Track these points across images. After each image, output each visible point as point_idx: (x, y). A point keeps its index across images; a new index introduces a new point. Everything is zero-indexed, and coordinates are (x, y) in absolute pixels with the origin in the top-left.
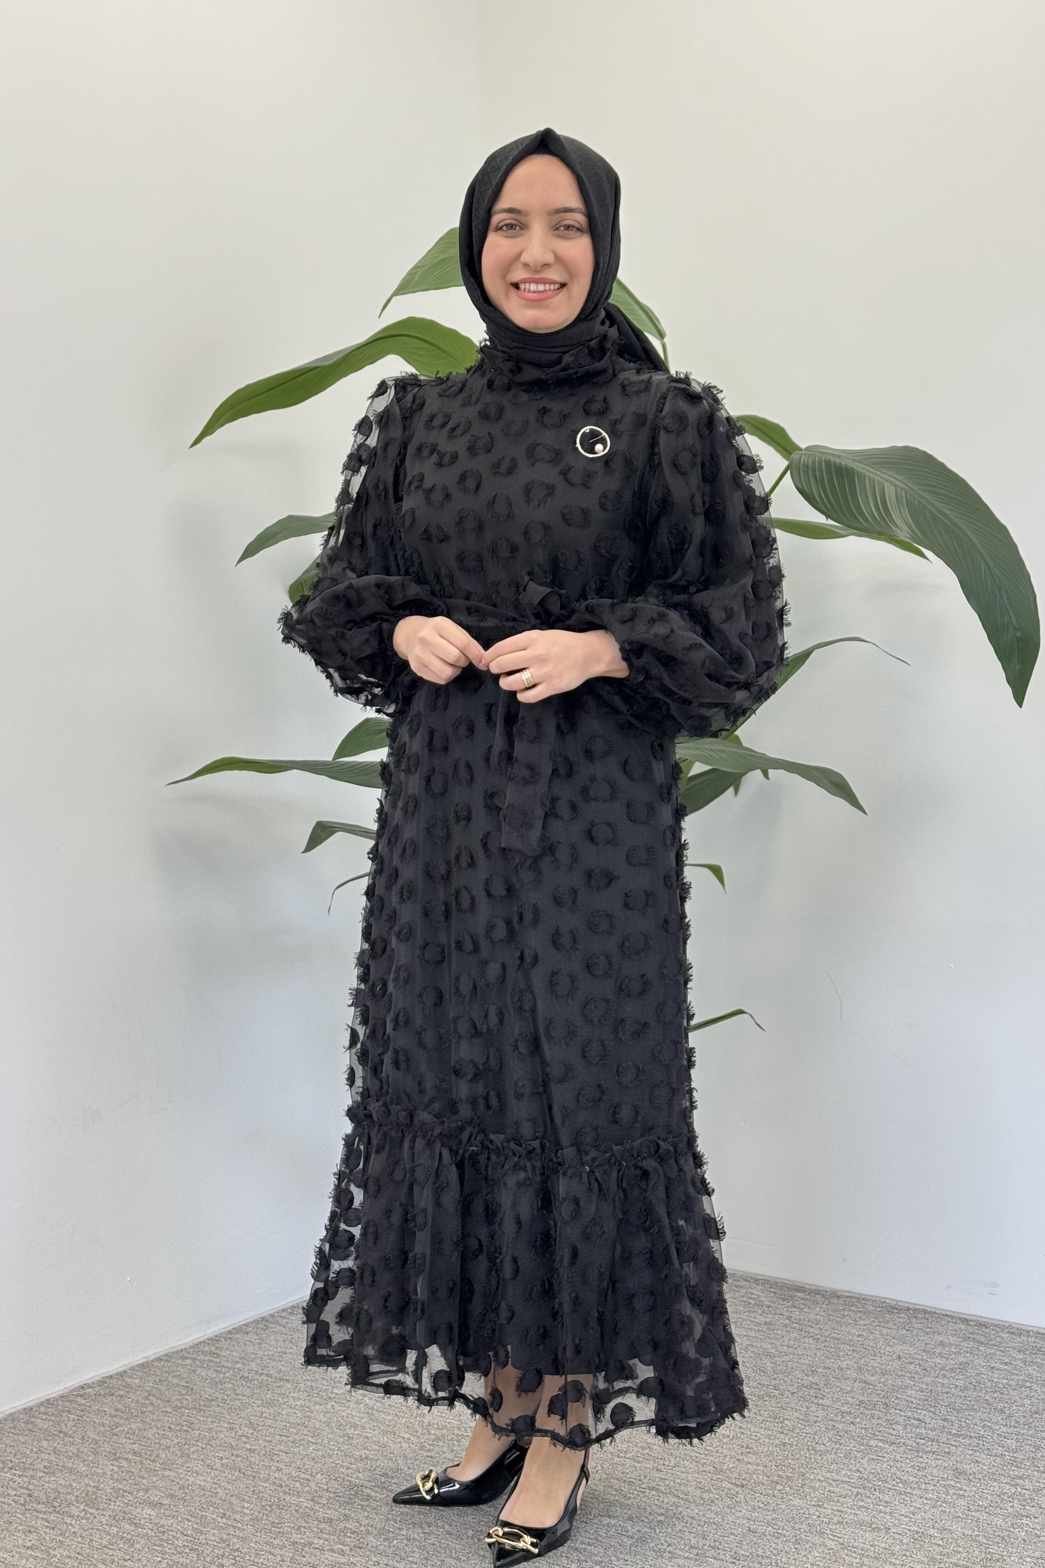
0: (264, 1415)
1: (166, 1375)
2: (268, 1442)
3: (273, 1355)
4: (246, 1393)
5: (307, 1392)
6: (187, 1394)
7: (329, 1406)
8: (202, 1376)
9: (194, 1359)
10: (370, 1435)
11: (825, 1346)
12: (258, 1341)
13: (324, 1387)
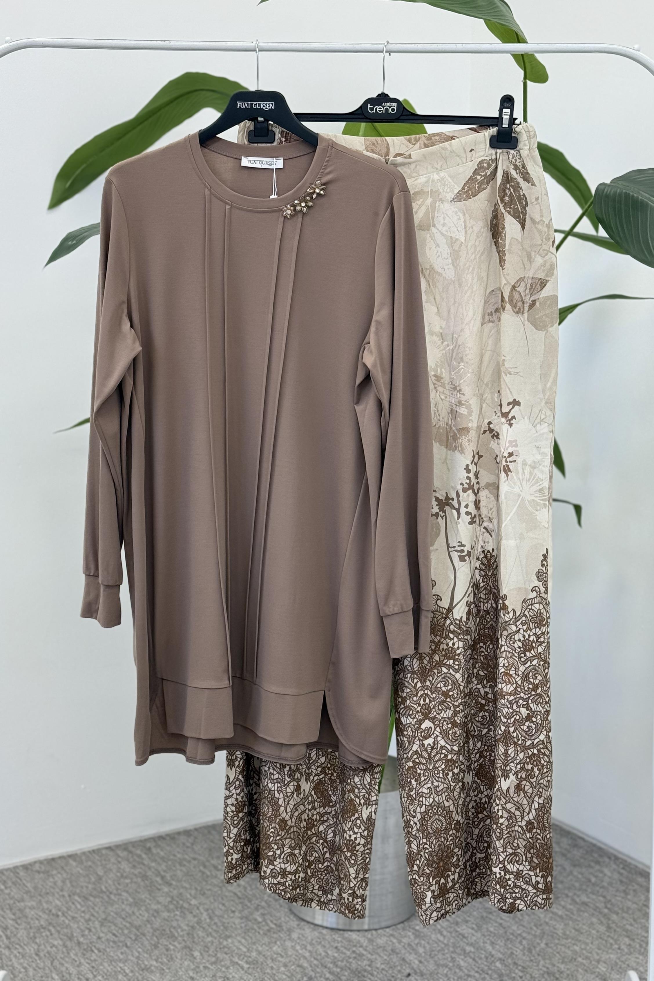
0: (124, 913)
1: (99, 863)
2: (99, 938)
3: (185, 859)
4: (131, 891)
5: (172, 898)
6: (94, 883)
7: (172, 915)
8: (120, 868)
9: (131, 852)
10: (172, 947)
11: (609, 936)
12: (189, 845)
13: (189, 896)
